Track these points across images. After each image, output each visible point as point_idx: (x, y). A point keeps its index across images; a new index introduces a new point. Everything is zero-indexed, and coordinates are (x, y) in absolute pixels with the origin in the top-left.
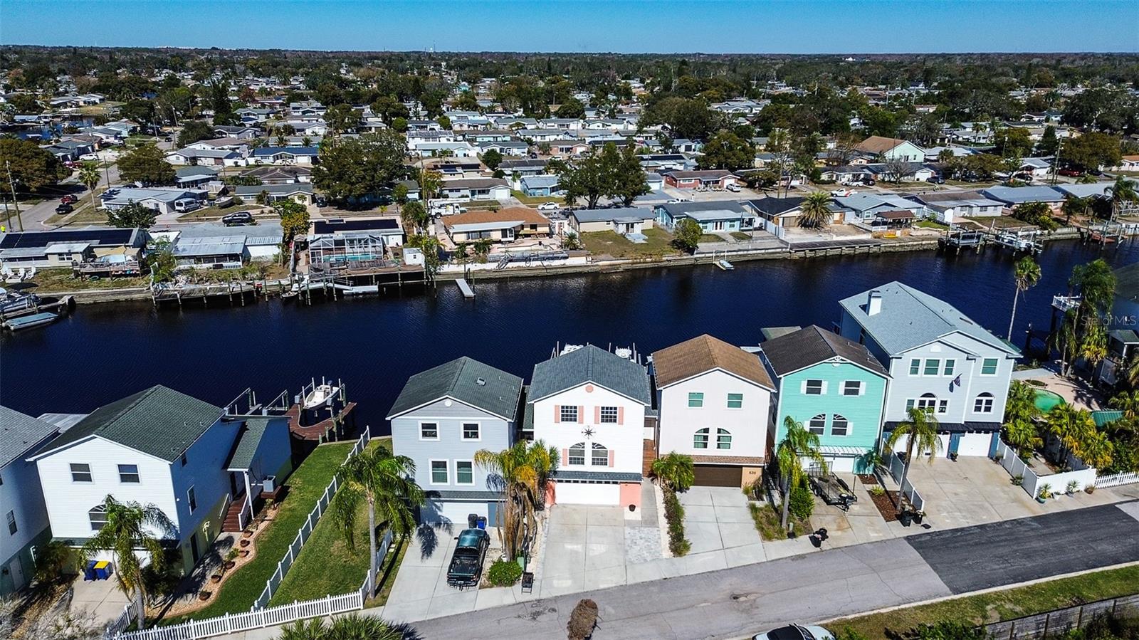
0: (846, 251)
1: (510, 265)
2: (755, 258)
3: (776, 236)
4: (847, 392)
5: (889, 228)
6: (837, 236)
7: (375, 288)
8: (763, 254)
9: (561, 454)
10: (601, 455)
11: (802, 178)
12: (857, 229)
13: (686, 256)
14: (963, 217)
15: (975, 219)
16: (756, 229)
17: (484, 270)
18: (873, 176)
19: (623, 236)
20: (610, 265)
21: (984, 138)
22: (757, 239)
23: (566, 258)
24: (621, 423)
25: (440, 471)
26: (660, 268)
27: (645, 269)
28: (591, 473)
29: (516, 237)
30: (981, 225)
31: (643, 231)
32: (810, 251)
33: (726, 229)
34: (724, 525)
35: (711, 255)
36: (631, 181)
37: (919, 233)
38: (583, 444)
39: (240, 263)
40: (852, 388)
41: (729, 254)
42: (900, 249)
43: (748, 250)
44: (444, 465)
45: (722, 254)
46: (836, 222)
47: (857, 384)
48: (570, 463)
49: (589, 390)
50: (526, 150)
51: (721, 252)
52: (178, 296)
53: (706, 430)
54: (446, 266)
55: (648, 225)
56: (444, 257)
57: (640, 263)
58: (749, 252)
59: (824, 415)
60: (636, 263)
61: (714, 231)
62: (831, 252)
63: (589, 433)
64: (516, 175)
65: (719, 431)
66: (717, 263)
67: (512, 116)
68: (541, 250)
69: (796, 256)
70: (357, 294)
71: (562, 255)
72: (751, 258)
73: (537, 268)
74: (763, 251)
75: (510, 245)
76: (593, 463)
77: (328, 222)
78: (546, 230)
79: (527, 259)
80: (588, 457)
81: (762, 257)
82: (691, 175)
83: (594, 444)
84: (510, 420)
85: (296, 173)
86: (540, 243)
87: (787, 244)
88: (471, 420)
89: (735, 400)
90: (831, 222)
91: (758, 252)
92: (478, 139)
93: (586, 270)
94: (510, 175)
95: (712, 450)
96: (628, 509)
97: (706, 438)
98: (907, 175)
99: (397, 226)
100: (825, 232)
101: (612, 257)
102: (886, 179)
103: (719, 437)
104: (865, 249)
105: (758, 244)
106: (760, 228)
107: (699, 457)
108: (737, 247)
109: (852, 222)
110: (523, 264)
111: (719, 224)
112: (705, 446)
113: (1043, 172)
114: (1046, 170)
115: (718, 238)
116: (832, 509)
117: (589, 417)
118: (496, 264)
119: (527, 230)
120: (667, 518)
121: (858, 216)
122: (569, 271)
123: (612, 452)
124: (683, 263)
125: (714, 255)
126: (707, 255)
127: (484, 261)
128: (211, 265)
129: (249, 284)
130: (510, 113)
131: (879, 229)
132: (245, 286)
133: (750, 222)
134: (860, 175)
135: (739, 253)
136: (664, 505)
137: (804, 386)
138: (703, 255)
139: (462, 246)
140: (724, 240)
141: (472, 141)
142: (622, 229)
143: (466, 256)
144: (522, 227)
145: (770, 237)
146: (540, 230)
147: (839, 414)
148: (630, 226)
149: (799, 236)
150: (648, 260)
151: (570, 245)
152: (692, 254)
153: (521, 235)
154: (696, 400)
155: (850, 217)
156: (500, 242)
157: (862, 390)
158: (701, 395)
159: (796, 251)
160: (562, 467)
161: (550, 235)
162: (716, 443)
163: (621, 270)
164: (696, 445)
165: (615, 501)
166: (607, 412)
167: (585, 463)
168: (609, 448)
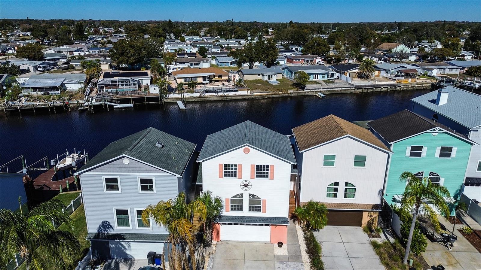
0: (383, 89)
1: (207, 94)
2: (336, 92)
3: (346, 82)
4: (442, 155)
5: (404, 78)
6: (378, 82)
7: (132, 105)
8: (340, 90)
9: (224, 203)
10: (256, 204)
11: (354, 59)
12: (388, 79)
13: (300, 91)
14: (440, 74)
15: (447, 75)
16: (336, 79)
17: (193, 97)
18: (388, 59)
19: (267, 81)
20: (260, 95)
21: (434, 46)
22: (337, 83)
23: (237, 91)
24: (272, 178)
25: (123, 217)
26: (287, 97)
27: (279, 97)
28: (248, 217)
29: (211, 81)
30: (451, 78)
31: (277, 80)
32: (365, 89)
33: (320, 78)
34: (354, 260)
35: (313, 90)
36: (271, 54)
37: (420, 81)
38: (242, 194)
39: (59, 92)
40: (446, 152)
41: (323, 90)
42: (411, 89)
43: (333, 88)
44: (125, 212)
45: (319, 90)
46: (376, 76)
47: (450, 149)
48: (232, 210)
49: (247, 151)
50: (220, 50)
51: (319, 89)
52: (19, 108)
53: (337, 184)
54: (172, 94)
55: (280, 76)
56: (171, 90)
57: (276, 94)
58: (333, 89)
59: (422, 173)
60: (274, 94)
61: (314, 80)
62: (376, 90)
63: (246, 186)
64: (213, 58)
65: (347, 184)
66: (317, 95)
67: (214, 38)
68: (224, 88)
69: (358, 91)
70: (121, 108)
71: (234, 89)
72: (334, 92)
73: (221, 96)
74: (341, 89)
75: (207, 85)
76: (250, 210)
77: (111, 73)
78: (226, 78)
79: (215, 91)
80: (246, 205)
81: (339, 92)
82: (299, 57)
83: (250, 195)
84: (179, 176)
85: (105, 56)
86: (223, 84)
87: (353, 85)
88: (146, 176)
89: (360, 161)
90: (374, 75)
91: (338, 89)
92: (197, 46)
93: (247, 97)
94: (211, 58)
95: (340, 199)
96: (276, 245)
97: (336, 190)
98: (405, 58)
99: (147, 75)
100: (372, 80)
101: (261, 91)
102: (395, 60)
103: (346, 189)
104: (393, 89)
105: (338, 85)
106: (338, 79)
107: (331, 204)
108: (327, 87)
109: (385, 76)
110: (213, 94)
111: (316, 76)
112: (335, 196)
113: (469, 58)
114: (470, 57)
115: (316, 83)
116: (436, 245)
117: (246, 173)
118: (199, 94)
119: (216, 78)
120: (308, 253)
121: (387, 73)
122: (238, 98)
123: (265, 201)
124: (299, 94)
125: (315, 90)
126: (311, 90)
127: (192, 92)
128: (42, 93)
129: (61, 102)
130: (213, 37)
131: (400, 78)
132: (58, 103)
133: (332, 75)
134: (381, 58)
135: (328, 90)
136: (305, 242)
137: (408, 151)
138: (309, 91)
139: (181, 84)
140: (319, 83)
141: (194, 47)
142: (266, 78)
143: (183, 89)
144: (214, 76)
145: (343, 82)
146: (223, 78)
147: (434, 172)
148: (270, 77)
149: (358, 82)
150: (280, 93)
151: (239, 85)
152: (304, 90)
153: (213, 81)
154: (329, 160)
155: (383, 73)
156: (201, 83)
157: (454, 153)
158: (334, 157)
159: (358, 89)
160: (226, 213)
161: (228, 81)
162: (344, 193)
163: (266, 98)
164: (328, 195)
165: (267, 239)
166: (261, 170)
167: (243, 209)
168: (262, 198)
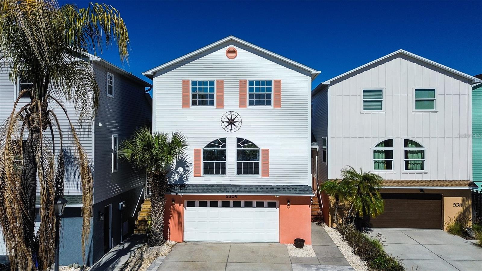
9: (191, 159)
10: (249, 158)
24: (278, 105)
28: (236, 186)
38: (224, 140)
48: (206, 172)
49: (231, 55)
53: (389, 143)
63: (231, 122)
65: (407, 142)
76: (239, 172)
80: (231, 162)
83: (239, 140)
89: (425, 99)
95: (399, 172)
96: (291, 246)
97: (389, 154)
103: (407, 152)
107: (384, 181)
112: (389, 166)
117: (231, 97)
123: (266, 152)
136: (346, 242)
154: (373, 100)
158: (380, 93)
160: (193, 179)
162: (403, 160)
164: (377, 165)
165: (273, 236)
166: (257, 89)
167: (227, 171)
168: (261, 146)
